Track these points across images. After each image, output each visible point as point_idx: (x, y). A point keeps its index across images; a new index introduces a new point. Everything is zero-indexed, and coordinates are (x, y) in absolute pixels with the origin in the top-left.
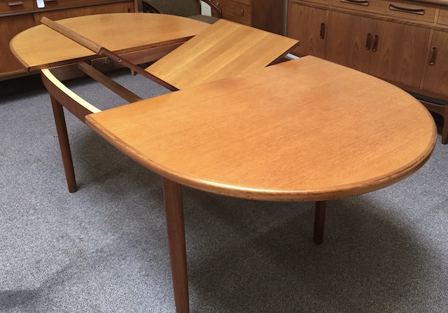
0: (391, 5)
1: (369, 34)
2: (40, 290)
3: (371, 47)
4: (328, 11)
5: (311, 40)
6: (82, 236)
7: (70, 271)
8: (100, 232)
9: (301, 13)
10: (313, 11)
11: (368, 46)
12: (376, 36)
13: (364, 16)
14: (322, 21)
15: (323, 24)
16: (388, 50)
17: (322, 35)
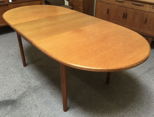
1: (124, 13)
3: (125, 18)
4: (110, 5)
7: (26, 93)
9: (101, 5)
14: (108, 8)
16: (130, 18)
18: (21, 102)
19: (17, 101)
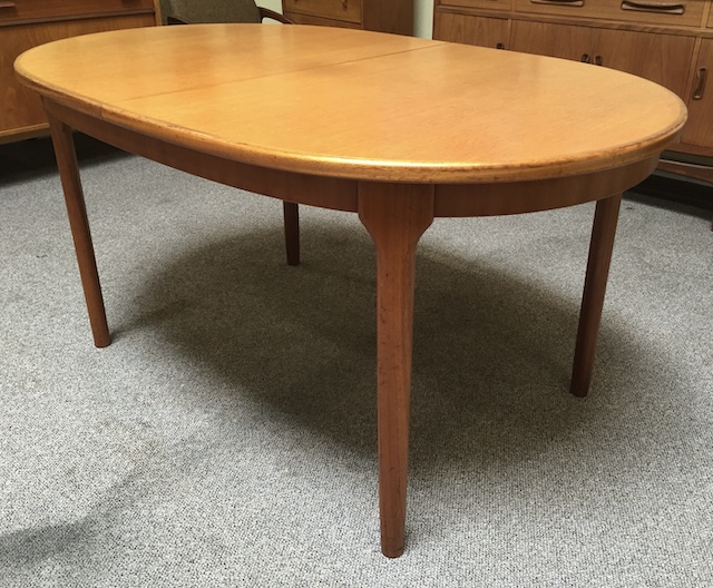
0: (624, 2)
1: (586, 56)
2: (89, 522)
4: (510, 21)
7: (139, 482)
8: (178, 409)
10: (481, 24)
12: (598, 58)
13: (576, 24)
14: (499, 40)
15: (500, 45)
18: (116, 531)
19: (96, 528)
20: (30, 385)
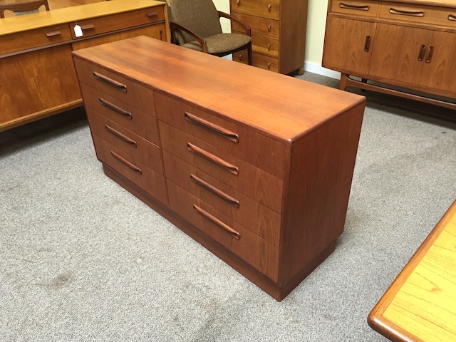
0: (450, 16)
1: (424, 46)
3: (425, 59)
4: (376, 24)
5: (353, 54)
6: (207, 284)
8: (222, 277)
9: (343, 26)
10: (357, 25)
11: (421, 57)
12: (431, 47)
13: (419, 27)
14: (367, 34)
15: (368, 37)
16: (444, 61)
17: (367, 48)
20: (139, 261)
